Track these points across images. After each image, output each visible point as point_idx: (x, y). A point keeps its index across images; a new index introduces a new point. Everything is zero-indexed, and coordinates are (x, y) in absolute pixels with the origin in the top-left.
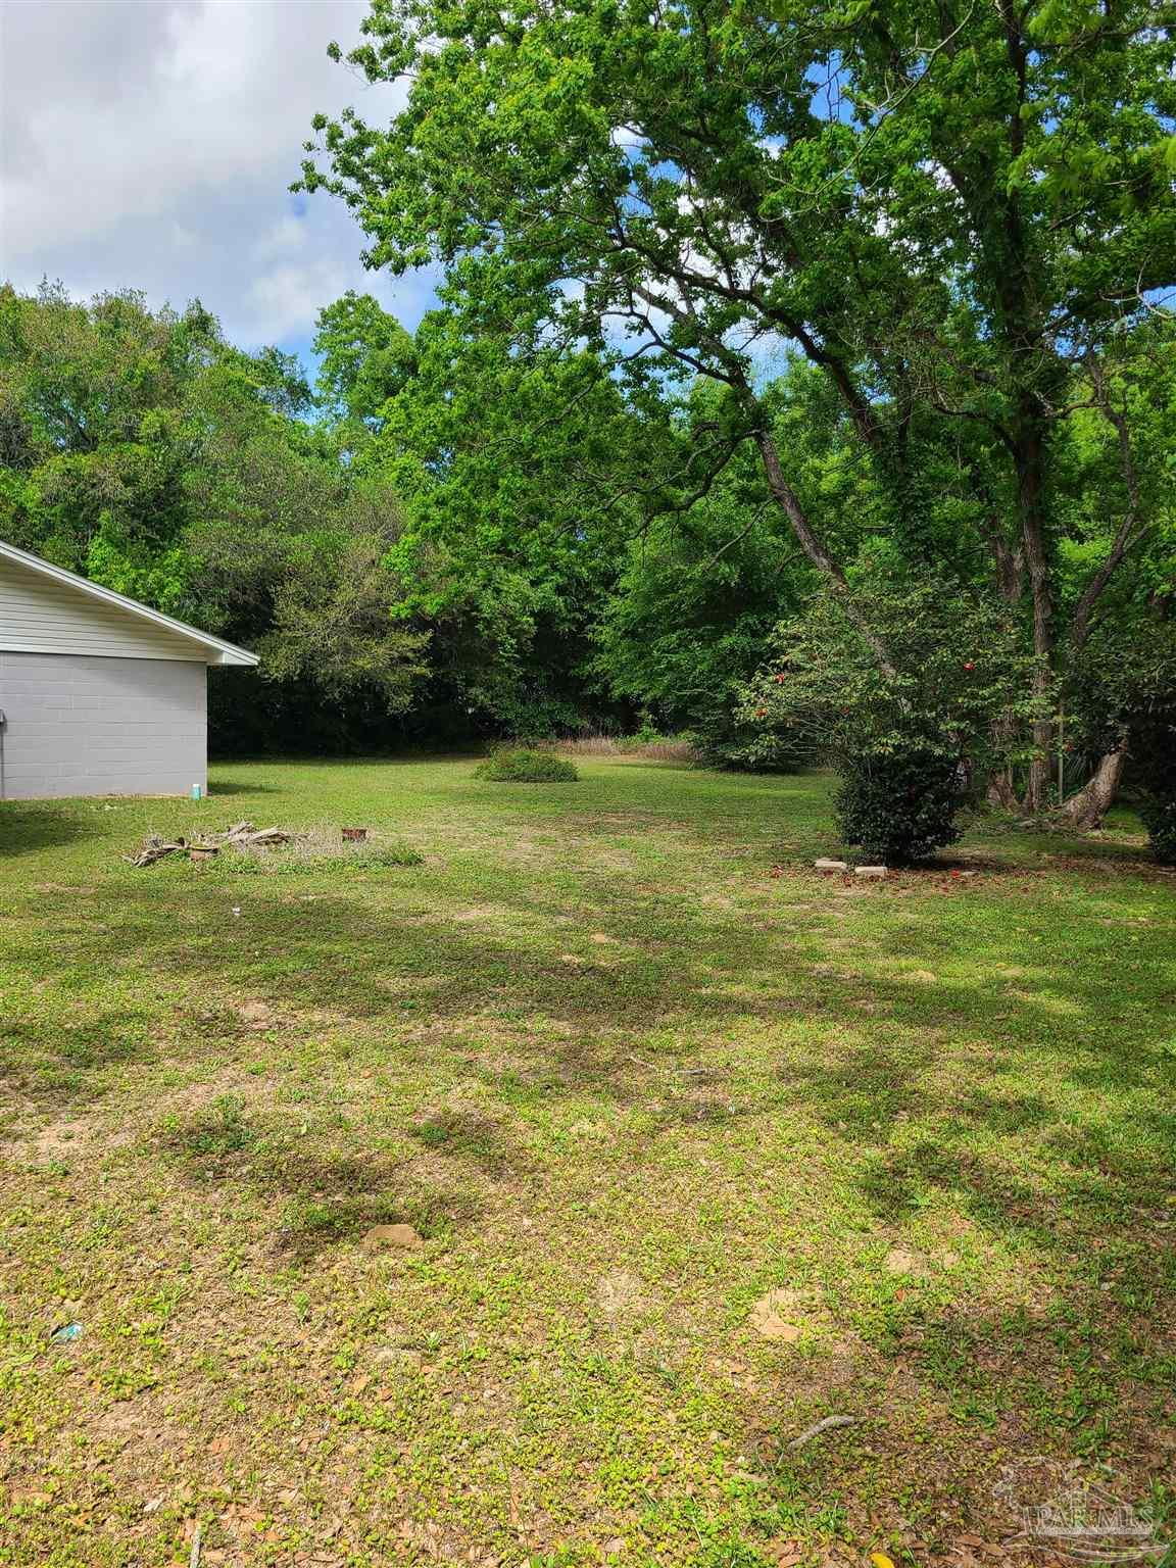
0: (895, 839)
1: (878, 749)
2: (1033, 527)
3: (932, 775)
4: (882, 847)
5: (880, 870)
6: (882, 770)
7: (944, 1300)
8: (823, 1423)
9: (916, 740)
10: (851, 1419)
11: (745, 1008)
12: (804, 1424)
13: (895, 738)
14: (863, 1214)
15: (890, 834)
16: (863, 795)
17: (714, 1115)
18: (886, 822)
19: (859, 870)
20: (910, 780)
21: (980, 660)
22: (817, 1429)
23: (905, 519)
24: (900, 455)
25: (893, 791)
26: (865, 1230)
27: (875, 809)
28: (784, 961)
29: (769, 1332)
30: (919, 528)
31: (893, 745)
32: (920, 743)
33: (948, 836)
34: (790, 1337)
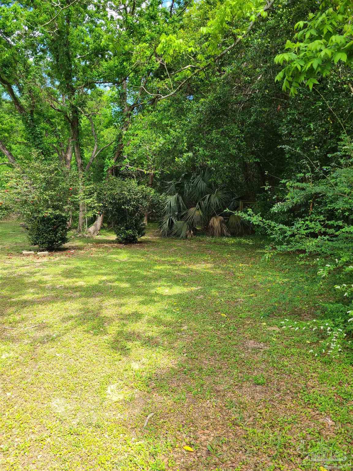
0: (49, 242)
1: (44, 214)
2: (77, 148)
3: (60, 222)
4: (46, 245)
5: (46, 253)
6: (44, 221)
7: (153, 372)
8: (148, 418)
9: (57, 211)
10: (153, 414)
11: (33, 303)
12: (143, 421)
13: (50, 210)
14: (117, 356)
15: (48, 241)
16: (38, 229)
17: (50, 339)
18: (46, 237)
19: (39, 253)
20: (54, 224)
21: (74, 187)
22: (147, 420)
23: (35, 140)
24: (32, 119)
25: (49, 227)
26: (120, 360)
27: (42, 234)
28: (33, 285)
29: (115, 399)
30: (39, 144)
31: (50, 213)
32: (58, 212)
33: (64, 240)
34: (121, 398)
